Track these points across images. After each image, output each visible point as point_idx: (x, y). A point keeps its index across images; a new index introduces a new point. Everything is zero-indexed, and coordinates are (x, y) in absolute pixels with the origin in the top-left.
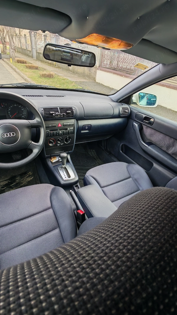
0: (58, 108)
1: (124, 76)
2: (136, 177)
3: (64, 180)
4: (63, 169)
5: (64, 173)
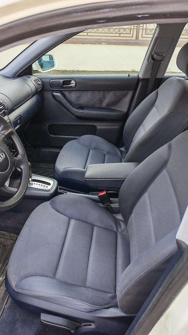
2: (93, 146)
3: (49, 191)
4: (33, 183)
5: (41, 185)
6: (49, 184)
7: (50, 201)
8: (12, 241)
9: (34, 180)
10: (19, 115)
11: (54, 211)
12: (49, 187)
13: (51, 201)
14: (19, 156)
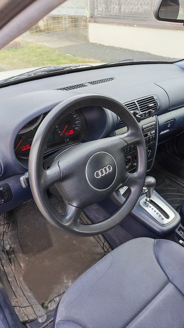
0: (135, 101)
1: (136, 26)
3: (163, 225)
4: (150, 205)
5: (156, 212)
6: (167, 216)
7: (156, 240)
8: (102, 251)
9: (152, 202)
10: (172, 118)
11: (154, 257)
12: (166, 221)
13: (157, 242)
14: (135, 174)
